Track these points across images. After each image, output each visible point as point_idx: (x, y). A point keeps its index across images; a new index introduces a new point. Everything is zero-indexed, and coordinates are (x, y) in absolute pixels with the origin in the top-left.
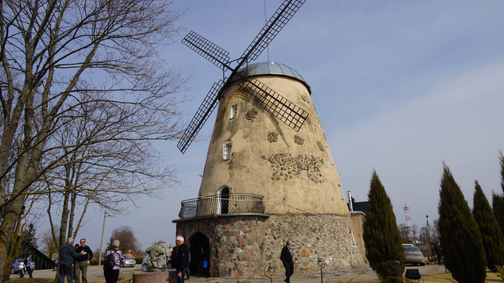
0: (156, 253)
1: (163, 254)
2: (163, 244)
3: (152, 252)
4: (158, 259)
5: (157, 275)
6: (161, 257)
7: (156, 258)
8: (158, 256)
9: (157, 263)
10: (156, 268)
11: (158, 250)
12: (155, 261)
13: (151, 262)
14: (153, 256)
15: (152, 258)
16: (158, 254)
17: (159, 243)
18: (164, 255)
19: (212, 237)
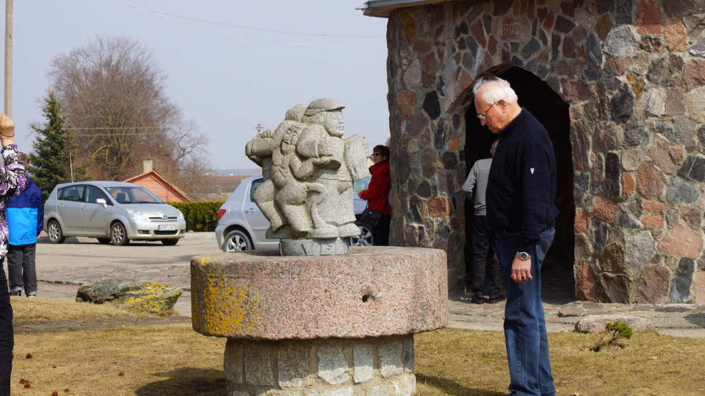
0: (297, 160)
1: (334, 166)
2: (333, 120)
3: (278, 158)
4: (311, 192)
5: (314, 271)
6: (327, 184)
7: (299, 188)
8: (311, 177)
9: (310, 213)
10: (304, 235)
11: (311, 145)
12: (295, 202)
13: (279, 207)
14: (284, 176)
15: (278, 187)
16: (308, 167)
17: (312, 112)
18: (342, 173)
19: (583, 91)
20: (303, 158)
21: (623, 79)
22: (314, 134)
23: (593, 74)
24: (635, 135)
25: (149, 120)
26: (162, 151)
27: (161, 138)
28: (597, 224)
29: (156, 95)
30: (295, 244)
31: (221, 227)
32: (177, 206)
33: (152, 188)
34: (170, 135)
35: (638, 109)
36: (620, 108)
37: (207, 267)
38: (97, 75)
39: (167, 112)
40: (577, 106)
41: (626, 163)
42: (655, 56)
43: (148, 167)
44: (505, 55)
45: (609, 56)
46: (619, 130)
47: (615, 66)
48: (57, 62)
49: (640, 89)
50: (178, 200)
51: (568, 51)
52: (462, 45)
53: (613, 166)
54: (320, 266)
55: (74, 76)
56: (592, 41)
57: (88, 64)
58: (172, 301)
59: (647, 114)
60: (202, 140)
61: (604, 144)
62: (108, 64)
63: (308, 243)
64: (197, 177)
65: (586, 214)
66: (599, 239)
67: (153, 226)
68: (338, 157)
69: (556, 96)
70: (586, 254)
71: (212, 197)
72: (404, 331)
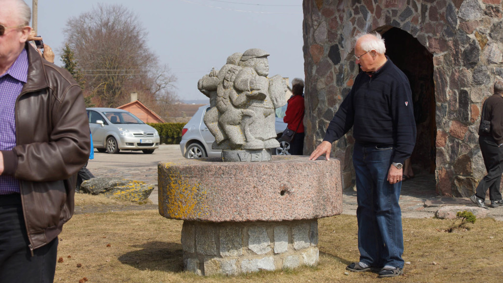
0: (235, 93)
1: (261, 98)
2: (261, 64)
3: (221, 91)
4: (245, 116)
5: (246, 173)
6: (256, 110)
7: (236, 113)
8: (245, 105)
9: (244, 131)
10: (239, 147)
11: (245, 82)
12: (233, 123)
13: (221, 126)
14: (225, 104)
15: (221, 112)
16: (243, 98)
17: (246, 58)
18: (267, 103)
19: (443, 45)
20: (239, 91)
21: (472, 36)
22: (247, 74)
23: (450, 32)
24: (480, 77)
25: (135, 65)
26: (145, 87)
27: (144, 77)
28: (452, 140)
29: (140, 46)
30: (233, 154)
31: (184, 141)
32: (154, 126)
33: (136, 113)
34: (150, 75)
35: (483, 58)
36: (470, 57)
37: (170, 169)
38: (99, 32)
39: (148, 59)
40: (439, 57)
41: (473, 97)
42: (495, 20)
43: (134, 98)
44: (387, 19)
45: (462, 20)
46: (469, 73)
47: (466, 27)
48: (70, 23)
49: (485, 44)
50: (155, 122)
51: (433, 16)
52: (356, 11)
53: (464, 100)
54: (251, 170)
55: (83, 33)
56: (450, 10)
57: (92, 24)
58: (147, 193)
59: (489, 62)
60: (172, 79)
61: (458, 83)
62: (106, 24)
63: (242, 153)
64: (169, 106)
65: (444, 134)
66: (454, 152)
67: (137, 140)
68: (264, 91)
69: (423, 48)
70: (444, 162)
71: (179, 120)
72: (310, 217)
